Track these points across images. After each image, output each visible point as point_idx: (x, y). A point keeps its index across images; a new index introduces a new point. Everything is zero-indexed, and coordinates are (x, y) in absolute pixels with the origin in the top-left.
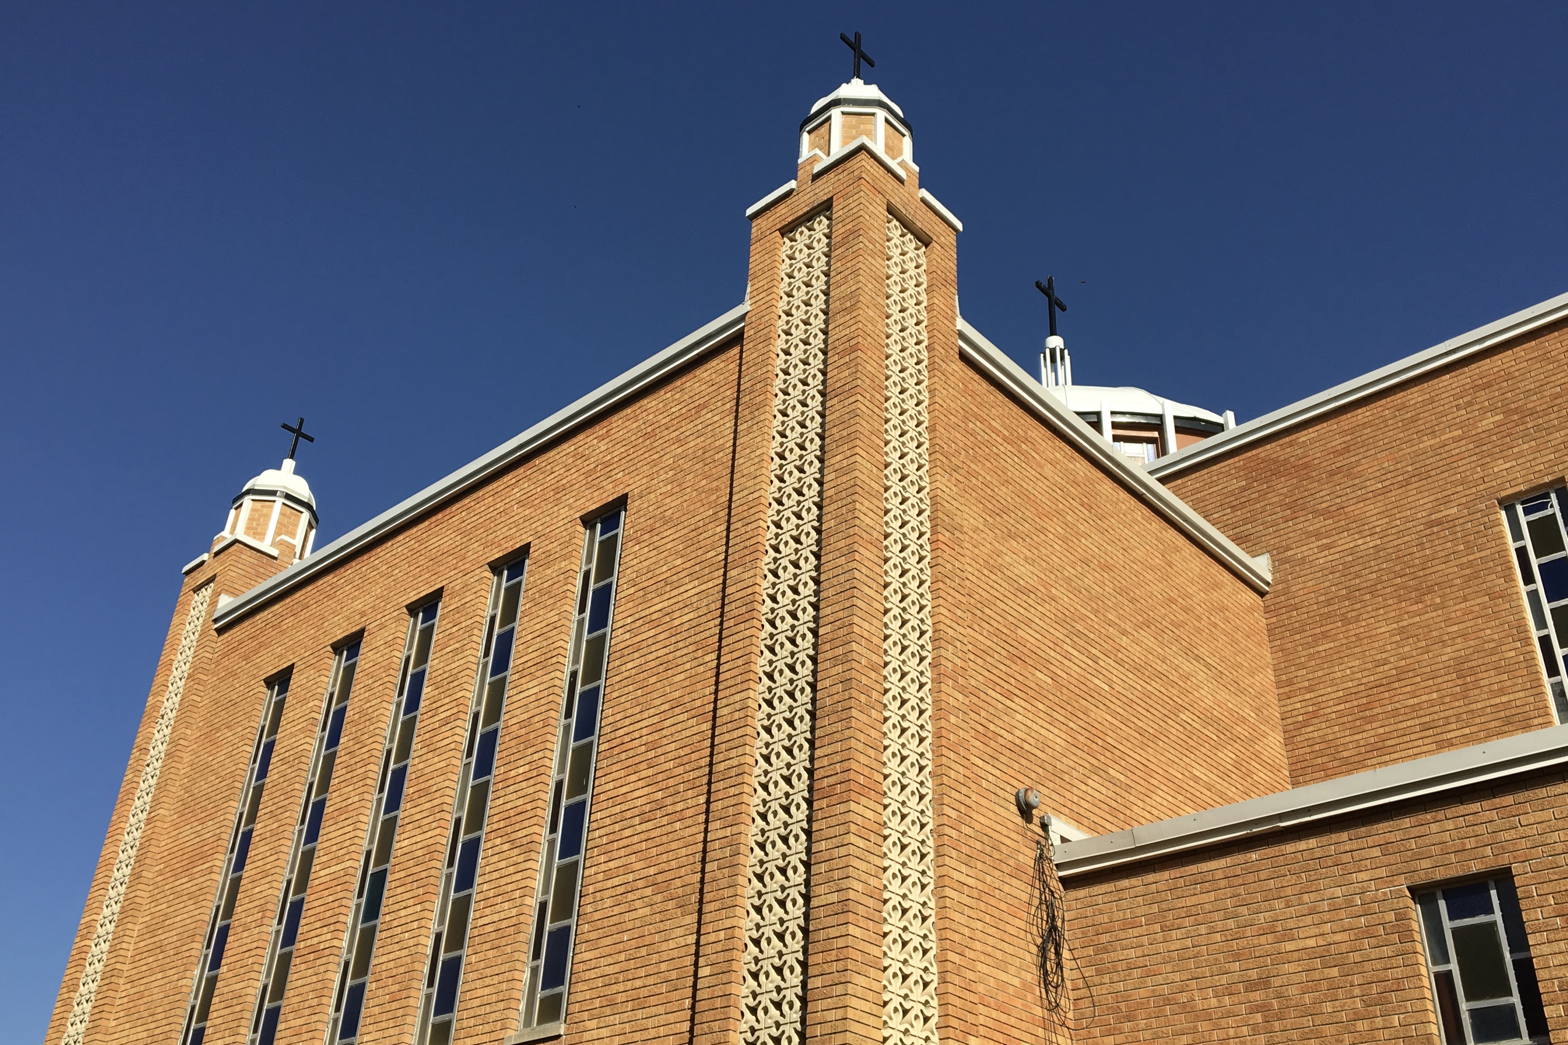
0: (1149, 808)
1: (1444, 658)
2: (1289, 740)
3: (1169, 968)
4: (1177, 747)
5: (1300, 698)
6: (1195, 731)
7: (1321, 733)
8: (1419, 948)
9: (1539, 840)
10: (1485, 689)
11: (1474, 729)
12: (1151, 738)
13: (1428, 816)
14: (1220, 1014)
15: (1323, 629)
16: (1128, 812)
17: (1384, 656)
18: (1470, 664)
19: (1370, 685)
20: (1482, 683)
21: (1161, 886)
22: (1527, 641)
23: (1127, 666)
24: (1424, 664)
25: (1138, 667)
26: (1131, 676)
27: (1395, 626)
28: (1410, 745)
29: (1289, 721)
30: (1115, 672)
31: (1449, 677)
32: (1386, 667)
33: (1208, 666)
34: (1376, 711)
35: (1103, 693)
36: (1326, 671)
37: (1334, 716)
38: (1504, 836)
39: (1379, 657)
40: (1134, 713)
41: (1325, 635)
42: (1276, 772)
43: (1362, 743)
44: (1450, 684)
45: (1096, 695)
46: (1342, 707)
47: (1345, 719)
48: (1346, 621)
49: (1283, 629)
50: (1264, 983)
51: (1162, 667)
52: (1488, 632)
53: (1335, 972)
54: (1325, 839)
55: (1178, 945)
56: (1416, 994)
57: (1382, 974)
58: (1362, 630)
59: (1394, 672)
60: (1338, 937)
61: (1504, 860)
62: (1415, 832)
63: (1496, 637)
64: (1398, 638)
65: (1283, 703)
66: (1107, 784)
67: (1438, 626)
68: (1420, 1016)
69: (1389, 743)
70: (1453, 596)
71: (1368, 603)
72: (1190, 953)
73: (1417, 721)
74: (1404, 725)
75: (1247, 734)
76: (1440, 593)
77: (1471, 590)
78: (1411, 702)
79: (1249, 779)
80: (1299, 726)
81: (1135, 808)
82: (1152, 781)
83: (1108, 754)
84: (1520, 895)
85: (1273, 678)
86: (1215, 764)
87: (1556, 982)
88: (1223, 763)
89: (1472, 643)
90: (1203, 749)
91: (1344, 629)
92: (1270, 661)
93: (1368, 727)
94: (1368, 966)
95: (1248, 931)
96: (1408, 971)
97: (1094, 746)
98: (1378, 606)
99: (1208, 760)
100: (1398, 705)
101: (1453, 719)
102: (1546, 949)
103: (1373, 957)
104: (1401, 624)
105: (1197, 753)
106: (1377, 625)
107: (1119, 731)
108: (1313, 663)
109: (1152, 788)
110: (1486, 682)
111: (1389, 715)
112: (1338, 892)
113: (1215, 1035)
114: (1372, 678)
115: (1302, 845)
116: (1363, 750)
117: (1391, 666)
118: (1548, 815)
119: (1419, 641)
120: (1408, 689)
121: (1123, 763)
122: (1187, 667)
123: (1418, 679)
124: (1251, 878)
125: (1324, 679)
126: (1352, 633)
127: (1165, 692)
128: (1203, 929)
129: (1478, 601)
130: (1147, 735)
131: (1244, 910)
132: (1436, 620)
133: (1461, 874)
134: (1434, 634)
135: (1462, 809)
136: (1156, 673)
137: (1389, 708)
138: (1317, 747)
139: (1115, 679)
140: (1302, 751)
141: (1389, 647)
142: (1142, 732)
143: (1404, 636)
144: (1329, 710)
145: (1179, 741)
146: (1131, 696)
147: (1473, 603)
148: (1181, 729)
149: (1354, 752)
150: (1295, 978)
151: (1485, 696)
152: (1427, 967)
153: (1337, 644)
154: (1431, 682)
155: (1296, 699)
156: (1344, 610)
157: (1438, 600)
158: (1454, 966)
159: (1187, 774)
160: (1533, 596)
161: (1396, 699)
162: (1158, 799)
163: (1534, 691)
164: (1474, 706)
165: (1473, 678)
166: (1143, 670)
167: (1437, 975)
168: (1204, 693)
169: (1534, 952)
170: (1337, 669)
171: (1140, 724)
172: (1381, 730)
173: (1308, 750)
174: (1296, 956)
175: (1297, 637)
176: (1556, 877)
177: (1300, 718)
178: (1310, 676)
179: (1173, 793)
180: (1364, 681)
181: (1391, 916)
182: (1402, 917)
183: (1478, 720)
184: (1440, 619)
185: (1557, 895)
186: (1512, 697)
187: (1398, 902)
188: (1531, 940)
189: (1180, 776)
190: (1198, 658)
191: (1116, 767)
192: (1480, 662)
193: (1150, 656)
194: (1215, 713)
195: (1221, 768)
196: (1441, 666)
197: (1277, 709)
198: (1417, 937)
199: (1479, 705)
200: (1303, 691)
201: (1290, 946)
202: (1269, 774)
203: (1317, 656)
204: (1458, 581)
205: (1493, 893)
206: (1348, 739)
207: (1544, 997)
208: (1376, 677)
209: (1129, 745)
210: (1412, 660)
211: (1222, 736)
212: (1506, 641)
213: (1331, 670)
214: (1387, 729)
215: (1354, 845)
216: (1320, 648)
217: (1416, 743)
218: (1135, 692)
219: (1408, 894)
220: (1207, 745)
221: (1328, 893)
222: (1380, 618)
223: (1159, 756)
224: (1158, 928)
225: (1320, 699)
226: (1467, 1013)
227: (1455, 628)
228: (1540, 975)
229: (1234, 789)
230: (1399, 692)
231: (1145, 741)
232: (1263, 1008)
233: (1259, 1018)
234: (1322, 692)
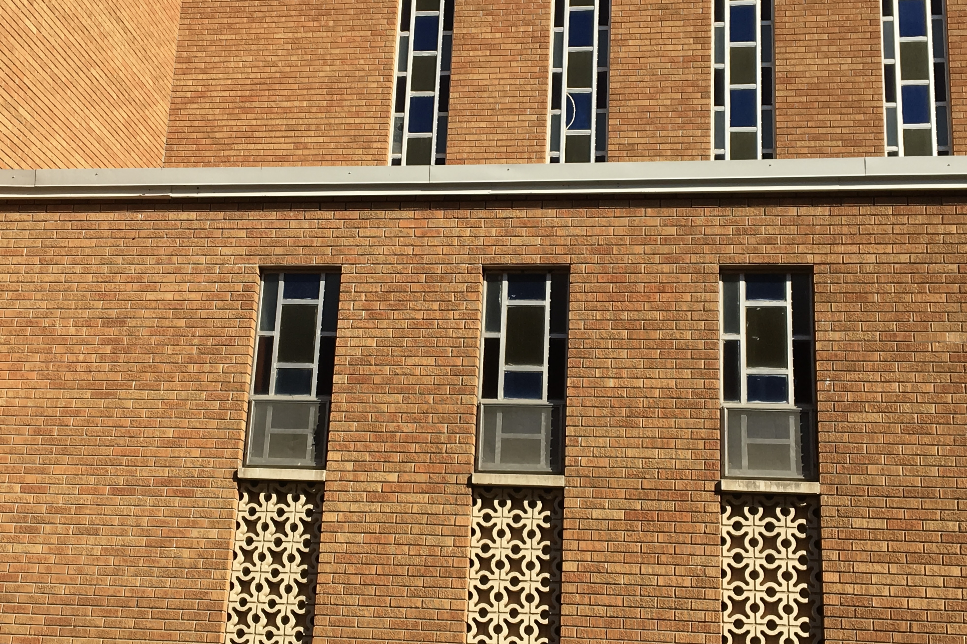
0: (45, 150)
1: (321, 74)
2: (174, 111)
3: (39, 296)
4: (82, 98)
5: (194, 77)
6: (100, 87)
7: (203, 112)
8: (254, 315)
9: (368, 250)
10: (346, 109)
11: (327, 139)
12: (62, 86)
13: (292, 214)
14: (75, 341)
15: (230, 21)
16: (26, 150)
17: (274, 58)
18: (340, 85)
19: (256, 81)
20: (344, 103)
21: (48, 225)
22: (388, 78)
23: (57, 13)
24: (305, 74)
25: (66, 16)
26: (58, 23)
27: (290, 35)
28: (274, 140)
29: (178, 94)
30: (45, 17)
31: (319, 92)
32: (273, 69)
33: (126, 29)
34: (254, 105)
35: (31, 34)
36: (222, 59)
37: (218, 100)
38: (342, 241)
39: (269, 58)
40: (53, 59)
41: (230, 26)
42: (156, 137)
43: (235, 129)
44: (319, 98)
45: (23, 35)
46: (226, 94)
47: (227, 105)
48: (251, 19)
49: (196, 10)
50: (120, 322)
51: (86, 21)
52: (362, 62)
53: (182, 323)
54: (203, 215)
55: (52, 278)
56: (242, 350)
57: (219, 331)
58: (262, 31)
59: (278, 75)
60: (193, 296)
61: (338, 261)
62: (277, 224)
63: (366, 68)
64: (290, 47)
65: (178, 77)
66: (14, 121)
67: (324, 45)
68: (240, 368)
69: (257, 134)
70: (343, 23)
71: (274, 8)
72: (62, 287)
73: (285, 122)
74: (274, 122)
75: (141, 99)
76: (334, 17)
77: (359, 22)
78: (285, 104)
79: (133, 140)
80: (186, 100)
81: (33, 148)
82: (54, 125)
83: (22, 93)
84: (342, 289)
85: (175, 53)
86: (109, 120)
87: (348, 358)
88: (116, 121)
89: (347, 68)
90: (102, 105)
91: (247, 26)
92: (177, 36)
93: (244, 116)
94: (210, 322)
95: (118, 277)
96: (241, 332)
97: (11, 83)
98: (281, 14)
99: (104, 115)
100: (273, 104)
101: (313, 127)
102: (348, 333)
103: (216, 316)
104: (296, 35)
105: (97, 107)
106: (276, 30)
107: (36, 73)
108: (213, 48)
109: (52, 132)
110: (348, 103)
111: (263, 111)
112: (203, 259)
113: (66, 358)
114: (259, 75)
115: (184, 215)
116: (234, 135)
117: (277, 69)
118: (380, 232)
119: (306, 54)
120: (286, 92)
121: (32, 104)
122: (108, 26)
123: (296, 86)
124: (133, 234)
125: (218, 65)
126: (253, 31)
127: (84, 45)
128: (78, 269)
129: (362, 33)
130: (59, 82)
131: (120, 259)
132: (325, 40)
133: (303, 264)
134: (320, 51)
135: (319, 214)
136: (80, 25)
137: (266, 105)
138: (196, 123)
139: (44, 23)
140: (182, 124)
141: (280, 52)
142: (56, 79)
143: (295, 46)
144: (215, 94)
145: (85, 94)
146: (54, 43)
147: (357, 33)
148: (89, 82)
149: (226, 135)
150: (148, 323)
151: (343, 115)
152: (256, 331)
153: (238, 37)
154: (305, 92)
155: (189, 77)
156: (252, 9)
157: (331, 23)
158: (276, 334)
159: (84, 124)
160: (404, 41)
161: (273, 98)
162: (55, 143)
163: (381, 120)
164: (332, 121)
165: (339, 97)
166: (70, 21)
167: (262, 338)
168: (116, 54)
169: (339, 333)
170: (232, 59)
171: (56, 71)
172: (254, 122)
173: (188, 124)
174: (153, 304)
175: (206, 21)
176: (372, 280)
177: (189, 94)
178: (208, 59)
179: (68, 139)
180: (252, 76)
181: (240, 287)
182: (248, 289)
183: (332, 133)
184: (328, 40)
185: (368, 294)
186: (363, 120)
187: (248, 277)
188: (340, 324)
189: (78, 125)
190: (119, 20)
191: (26, 106)
192: (348, 85)
193: (79, 9)
194: (121, 74)
195: (113, 125)
196: (317, 80)
197: (171, 81)
198: (255, 307)
199: (337, 121)
200: (198, 71)
201: (151, 296)
202: (151, 138)
203: (218, 43)
204: (351, 12)
205: (322, 283)
206: (224, 123)
207: (336, 368)
208: (263, 75)
209: (42, 88)
210: (296, 69)
211: (121, 96)
212: (373, 73)
213: (227, 59)
214: (259, 122)
215: (227, 224)
216: (223, 37)
217: (278, 140)
218: (59, 40)
219: (258, 272)
220: (106, 102)
221: (195, 259)
222: (281, 25)
223: (64, 104)
224: (37, 260)
225: (210, 82)
226: (276, 371)
227: (337, 51)
228: (339, 351)
229: (119, 146)
230: (277, 93)
231: (56, 87)
232: (115, 342)
233: (108, 349)
234: (214, 76)
